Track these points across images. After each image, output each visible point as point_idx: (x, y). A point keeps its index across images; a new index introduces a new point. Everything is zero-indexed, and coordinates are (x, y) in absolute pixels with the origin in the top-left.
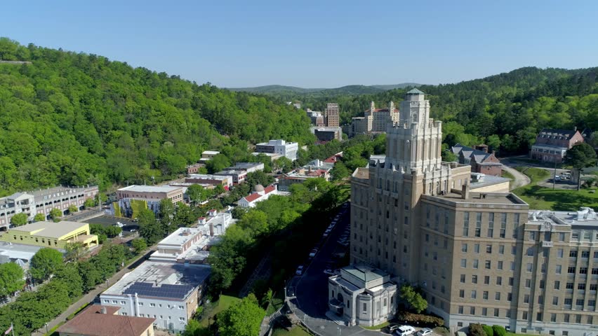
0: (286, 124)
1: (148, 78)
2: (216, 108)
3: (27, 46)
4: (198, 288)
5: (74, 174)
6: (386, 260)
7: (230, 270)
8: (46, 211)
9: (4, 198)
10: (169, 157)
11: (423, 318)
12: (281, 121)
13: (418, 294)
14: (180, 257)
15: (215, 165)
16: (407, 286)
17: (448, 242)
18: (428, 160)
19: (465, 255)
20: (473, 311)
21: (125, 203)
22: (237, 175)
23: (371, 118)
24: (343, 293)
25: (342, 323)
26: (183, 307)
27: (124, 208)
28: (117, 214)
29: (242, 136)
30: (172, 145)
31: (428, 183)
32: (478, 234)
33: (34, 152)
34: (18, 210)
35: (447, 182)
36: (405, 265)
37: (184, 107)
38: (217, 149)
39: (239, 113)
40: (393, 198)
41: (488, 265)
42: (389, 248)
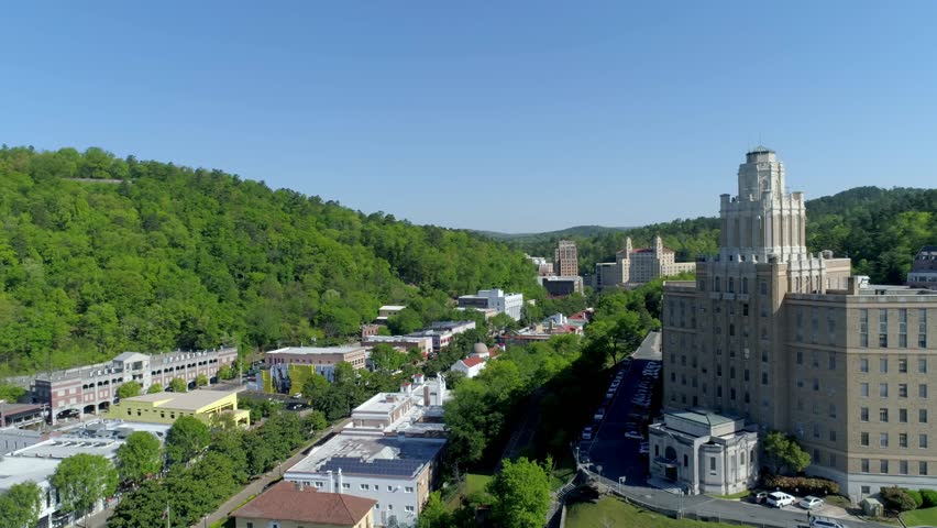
0: (500, 269)
1: (295, 204)
2: (397, 245)
3: (125, 159)
4: (428, 465)
5: (200, 332)
6: (732, 401)
7: (480, 433)
8: (165, 380)
9: (101, 365)
10: (335, 311)
11: (804, 482)
12: (491, 265)
13: (794, 444)
14: (389, 429)
15: (403, 323)
16: (775, 432)
17: (837, 358)
18: (788, 247)
19: (865, 378)
20: (885, 468)
21: (280, 370)
22: (438, 336)
23: (626, 263)
24: (676, 445)
25: (676, 491)
26: (412, 489)
27: (278, 378)
28: (269, 389)
29: (436, 285)
30: (338, 294)
31: (794, 275)
32: (884, 343)
33: (144, 298)
34: (128, 378)
35: (819, 278)
36: (766, 404)
37: (350, 241)
38: (402, 302)
39: (430, 252)
40: (741, 302)
41: (904, 392)
42: (737, 383)
